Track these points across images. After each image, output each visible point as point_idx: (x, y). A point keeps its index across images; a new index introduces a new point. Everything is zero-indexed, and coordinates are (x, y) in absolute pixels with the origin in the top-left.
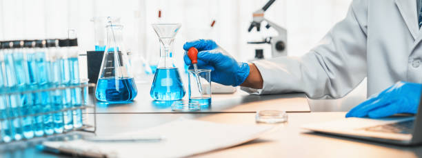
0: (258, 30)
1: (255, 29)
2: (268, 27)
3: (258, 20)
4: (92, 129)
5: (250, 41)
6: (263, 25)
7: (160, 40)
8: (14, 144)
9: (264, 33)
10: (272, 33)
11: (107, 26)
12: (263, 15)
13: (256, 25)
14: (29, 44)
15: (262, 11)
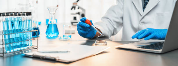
0: (75, 9)
1: (73, 9)
2: (78, 8)
3: (75, 5)
4: (37, 48)
5: (72, 13)
6: (77, 7)
7: (50, 13)
8: (10, 53)
9: (77, 10)
10: (80, 11)
11: (29, 7)
12: (76, 4)
13: (74, 7)
14: (8, 14)
15: (76, 3)
